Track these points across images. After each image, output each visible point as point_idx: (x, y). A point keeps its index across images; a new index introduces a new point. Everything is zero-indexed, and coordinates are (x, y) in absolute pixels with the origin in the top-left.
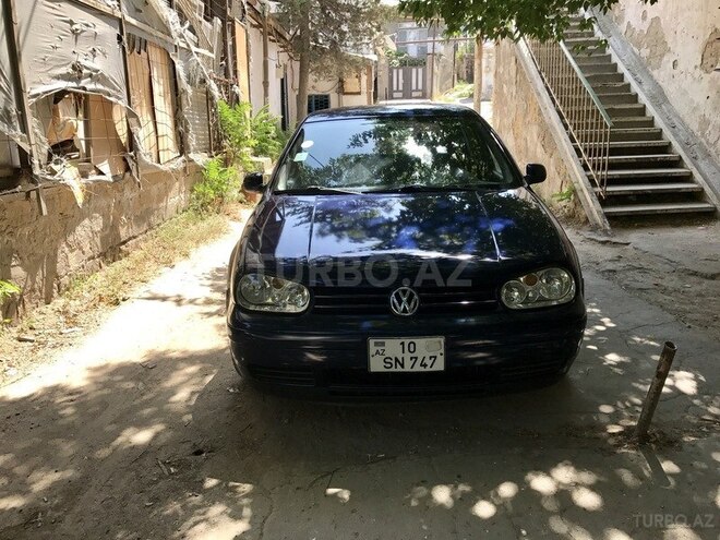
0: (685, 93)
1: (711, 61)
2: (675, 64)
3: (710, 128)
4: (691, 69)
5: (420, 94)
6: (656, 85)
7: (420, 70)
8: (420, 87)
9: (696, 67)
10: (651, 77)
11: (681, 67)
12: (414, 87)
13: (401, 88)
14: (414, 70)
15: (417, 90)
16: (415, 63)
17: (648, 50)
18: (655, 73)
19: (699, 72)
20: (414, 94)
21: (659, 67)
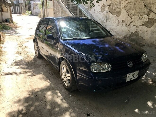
0: (97, 16)
1: (103, 10)
2: (94, 10)
3: (104, 23)
4: (99, 11)
5: (19, 13)
6: (90, 14)
7: (18, 7)
8: (19, 11)
9: (100, 11)
10: (89, 12)
11: (96, 11)
12: (17, 11)
13: (13, 11)
14: (16, 7)
15: (18, 12)
16: (16, 5)
17: (88, 7)
18: (90, 12)
19: (100, 12)
20: (17, 13)
21: (91, 11)
